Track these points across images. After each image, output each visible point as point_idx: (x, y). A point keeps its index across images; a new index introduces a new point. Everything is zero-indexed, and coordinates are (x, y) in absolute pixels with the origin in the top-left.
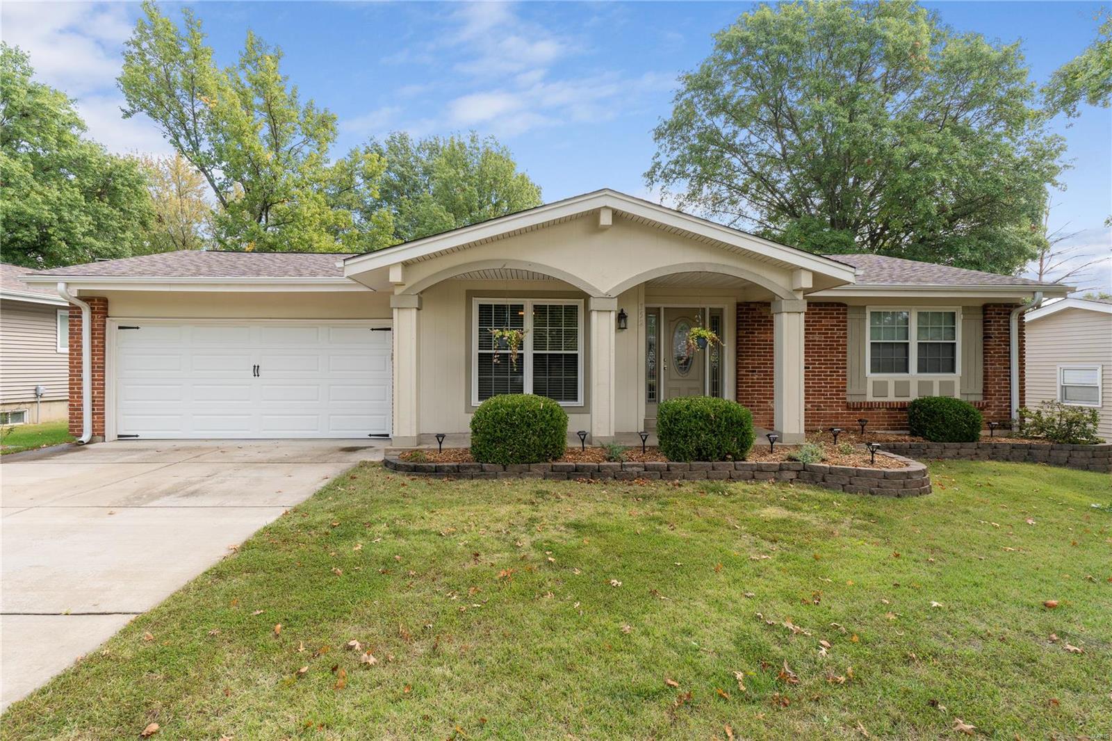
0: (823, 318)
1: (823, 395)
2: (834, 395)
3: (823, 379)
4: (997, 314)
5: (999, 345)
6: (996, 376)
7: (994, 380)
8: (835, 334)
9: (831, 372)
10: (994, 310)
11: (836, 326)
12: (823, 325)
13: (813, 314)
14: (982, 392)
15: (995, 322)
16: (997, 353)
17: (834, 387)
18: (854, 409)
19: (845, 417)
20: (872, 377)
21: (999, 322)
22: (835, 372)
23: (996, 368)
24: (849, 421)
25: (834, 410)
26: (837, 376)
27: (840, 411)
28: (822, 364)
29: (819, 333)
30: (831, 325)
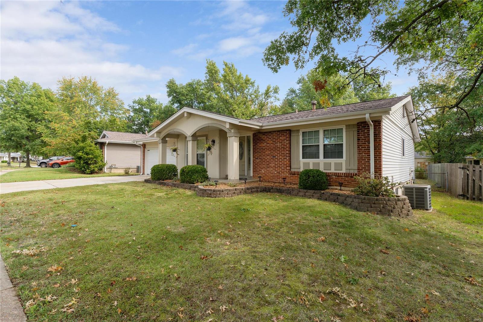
0: (281, 136)
1: (281, 168)
2: (285, 168)
3: (281, 162)
4: (363, 127)
5: (364, 143)
6: (363, 160)
7: (362, 162)
8: (285, 142)
9: (284, 158)
10: (361, 125)
11: (285, 139)
12: (281, 139)
13: (277, 135)
14: (357, 168)
15: (361, 131)
16: (363, 148)
17: (285, 165)
18: (293, 174)
19: (290, 178)
20: (302, 161)
21: (364, 131)
22: (285, 158)
23: (363, 156)
24: (291, 179)
25: (285, 174)
26: (286, 160)
27: (287, 175)
28: (280, 155)
29: (279, 143)
30: (284, 139)
